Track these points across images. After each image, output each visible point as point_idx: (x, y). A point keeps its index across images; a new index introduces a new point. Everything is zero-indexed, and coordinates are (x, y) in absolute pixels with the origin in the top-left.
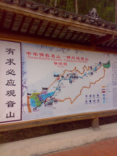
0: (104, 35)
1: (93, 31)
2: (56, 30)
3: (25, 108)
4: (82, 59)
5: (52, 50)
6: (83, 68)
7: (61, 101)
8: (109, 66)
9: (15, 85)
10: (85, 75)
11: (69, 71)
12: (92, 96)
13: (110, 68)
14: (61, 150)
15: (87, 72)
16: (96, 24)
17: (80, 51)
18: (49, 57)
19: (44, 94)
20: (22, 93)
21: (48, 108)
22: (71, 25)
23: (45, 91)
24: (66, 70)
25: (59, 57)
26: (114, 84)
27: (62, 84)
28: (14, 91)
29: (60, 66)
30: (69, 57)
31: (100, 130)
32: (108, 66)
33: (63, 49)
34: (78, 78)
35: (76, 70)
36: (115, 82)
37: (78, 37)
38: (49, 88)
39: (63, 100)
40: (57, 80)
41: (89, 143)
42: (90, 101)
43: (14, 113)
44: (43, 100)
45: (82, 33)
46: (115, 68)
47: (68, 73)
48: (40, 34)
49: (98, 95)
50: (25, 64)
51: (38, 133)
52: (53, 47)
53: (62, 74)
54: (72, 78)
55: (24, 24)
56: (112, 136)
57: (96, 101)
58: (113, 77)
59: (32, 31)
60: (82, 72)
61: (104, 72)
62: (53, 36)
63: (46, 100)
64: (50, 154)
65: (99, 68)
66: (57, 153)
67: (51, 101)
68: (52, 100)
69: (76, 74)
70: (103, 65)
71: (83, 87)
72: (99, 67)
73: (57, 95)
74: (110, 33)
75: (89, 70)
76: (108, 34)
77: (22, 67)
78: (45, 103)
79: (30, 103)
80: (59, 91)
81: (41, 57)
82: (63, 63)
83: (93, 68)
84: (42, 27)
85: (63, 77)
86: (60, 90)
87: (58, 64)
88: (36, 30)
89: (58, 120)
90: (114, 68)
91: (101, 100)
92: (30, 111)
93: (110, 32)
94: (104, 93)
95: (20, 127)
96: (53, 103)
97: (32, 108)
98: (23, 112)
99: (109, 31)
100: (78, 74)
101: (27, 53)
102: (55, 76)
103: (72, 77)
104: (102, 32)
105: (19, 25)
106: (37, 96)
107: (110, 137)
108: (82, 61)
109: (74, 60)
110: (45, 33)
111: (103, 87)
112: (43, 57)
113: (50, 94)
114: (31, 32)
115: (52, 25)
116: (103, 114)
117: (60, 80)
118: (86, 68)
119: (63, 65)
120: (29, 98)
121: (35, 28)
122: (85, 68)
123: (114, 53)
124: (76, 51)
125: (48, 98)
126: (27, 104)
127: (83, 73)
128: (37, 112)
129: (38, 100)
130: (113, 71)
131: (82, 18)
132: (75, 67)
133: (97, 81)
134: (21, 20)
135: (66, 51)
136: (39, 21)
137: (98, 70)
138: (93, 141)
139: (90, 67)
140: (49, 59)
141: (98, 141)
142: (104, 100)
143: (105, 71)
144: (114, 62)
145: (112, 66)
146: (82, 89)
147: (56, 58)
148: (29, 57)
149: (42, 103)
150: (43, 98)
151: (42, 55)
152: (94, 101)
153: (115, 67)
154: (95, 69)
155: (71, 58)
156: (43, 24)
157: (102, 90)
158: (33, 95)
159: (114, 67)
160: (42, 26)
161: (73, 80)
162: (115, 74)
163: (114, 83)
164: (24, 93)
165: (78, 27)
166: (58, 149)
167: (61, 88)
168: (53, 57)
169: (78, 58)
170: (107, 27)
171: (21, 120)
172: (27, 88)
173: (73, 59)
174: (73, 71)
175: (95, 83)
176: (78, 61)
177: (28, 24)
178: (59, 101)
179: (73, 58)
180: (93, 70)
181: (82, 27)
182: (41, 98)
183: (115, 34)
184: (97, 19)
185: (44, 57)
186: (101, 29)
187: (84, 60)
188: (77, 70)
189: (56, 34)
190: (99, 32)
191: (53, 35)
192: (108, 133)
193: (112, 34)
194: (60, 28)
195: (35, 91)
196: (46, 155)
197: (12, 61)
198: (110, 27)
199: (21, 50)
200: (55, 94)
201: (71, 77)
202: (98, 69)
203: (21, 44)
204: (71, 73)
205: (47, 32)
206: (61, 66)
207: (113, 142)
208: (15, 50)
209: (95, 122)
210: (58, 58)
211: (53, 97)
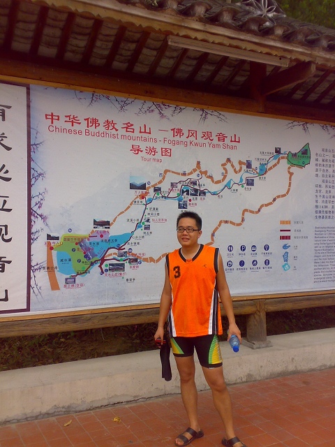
0: (285, 65)
1: (245, 49)
2: (145, 51)
3: (41, 278)
4: (222, 137)
5: (126, 108)
6: (223, 165)
7: (152, 260)
8: (306, 162)
9: (9, 210)
10: (228, 186)
11: (178, 174)
12: (249, 249)
13: (310, 168)
14: (143, 400)
15: (236, 178)
16: (254, 27)
17: (215, 113)
18: (117, 130)
19: (98, 239)
20: (30, 233)
21: (111, 280)
22: (173, 31)
23: (101, 229)
24: (169, 171)
25: (148, 131)
26: (321, 215)
27: (154, 212)
28: (6, 226)
29: (151, 156)
30: (179, 132)
31: (268, 348)
32: (302, 160)
33: (162, 106)
34: (204, 193)
35: (200, 172)
36: (325, 210)
37: (215, 73)
38: (114, 221)
39: (156, 259)
40: (138, 199)
41: (231, 385)
42: (242, 263)
43: (6, 291)
44: (94, 255)
45: (226, 58)
46: (325, 168)
47: (176, 179)
48: (96, 61)
49: (267, 248)
50: (41, 148)
51: (96, 349)
52: (130, 100)
53: (157, 181)
54: (188, 194)
55: (47, 31)
56: (304, 366)
57: (261, 263)
58: (318, 194)
59: (73, 52)
60: (218, 177)
61: (290, 179)
62: (139, 68)
63: (104, 257)
64: (109, 408)
65: (275, 165)
66: (130, 408)
67: (119, 258)
68: (122, 256)
69: (201, 182)
70: (287, 158)
71: (221, 222)
72: (273, 162)
73: (138, 243)
74: (303, 58)
75: (243, 171)
76: (297, 60)
77: (30, 159)
78: (101, 264)
79: (55, 263)
80: (146, 231)
81: (92, 129)
82: (159, 150)
83: (253, 167)
84: (101, 40)
85: (157, 190)
86: (147, 228)
87: (145, 151)
88: (83, 49)
89: (139, 314)
90: (322, 168)
91: (276, 262)
92: (55, 286)
93: (302, 53)
94: (285, 241)
95: (23, 328)
96: (127, 265)
97: (61, 278)
98: (35, 289)
99: (298, 51)
100: (206, 184)
101: (46, 115)
102: (132, 187)
103: (187, 191)
104: (274, 53)
105: (31, 34)
106: (77, 244)
107: (299, 368)
108: (221, 143)
109: (196, 141)
110: (111, 58)
111: (282, 222)
112: (97, 130)
113: (116, 240)
114: (68, 55)
115: (130, 33)
116: (279, 302)
117: (150, 201)
118: (233, 166)
119: (158, 155)
120: (52, 248)
121: (80, 43)
122: (229, 164)
123: (325, 122)
124: (201, 112)
125: (111, 251)
126: (45, 265)
127: (223, 180)
128: (78, 290)
129: (81, 255)
130: (317, 175)
131: (207, 10)
132: (199, 163)
133: (267, 205)
134: (35, 18)
135: (171, 112)
136: (91, 23)
137: (269, 173)
138: (244, 380)
139: (244, 164)
140: (114, 136)
141: (259, 378)
142: (286, 260)
143: (291, 174)
144: (323, 150)
145: (317, 160)
146: (217, 229)
147: (137, 133)
148: (51, 129)
149: (92, 264)
150: (96, 250)
151: (95, 122)
152: (255, 263)
153: (325, 163)
154: (261, 170)
155: (186, 134)
156: (104, 31)
157: (281, 231)
158: (65, 239)
159: (322, 163)
160: (100, 37)
161: (190, 200)
162: (323, 185)
163: (320, 212)
164: (37, 235)
165: (196, 39)
166: (135, 397)
167: (151, 224)
168: (127, 131)
169: (207, 135)
170: (291, 39)
171: (28, 309)
172: (47, 221)
173: (192, 139)
174: (189, 174)
175: (259, 210)
176: (207, 145)
177: (58, 33)
178: (146, 260)
179: (191, 134)
180: (253, 173)
181: (211, 38)
182: (89, 249)
183: (320, 62)
184: (270, 15)
185: (101, 129)
186: (272, 43)
187: (227, 141)
188: (203, 169)
189: (146, 63)
190: (267, 54)
191: (137, 64)
192: (293, 359)
193: (307, 59)
194: (158, 44)
195: (70, 230)
196: (98, 410)
197: (2, 140)
198: (300, 37)
199: (28, 106)
200: (132, 240)
201: (183, 192)
202: (271, 168)
203: (28, 89)
204: (184, 178)
205: (117, 57)
206: (154, 157)
207: (304, 382)
208: (9, 107)
209: (255, 325)
210: (144, 135)
211: (127, 247)
